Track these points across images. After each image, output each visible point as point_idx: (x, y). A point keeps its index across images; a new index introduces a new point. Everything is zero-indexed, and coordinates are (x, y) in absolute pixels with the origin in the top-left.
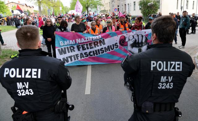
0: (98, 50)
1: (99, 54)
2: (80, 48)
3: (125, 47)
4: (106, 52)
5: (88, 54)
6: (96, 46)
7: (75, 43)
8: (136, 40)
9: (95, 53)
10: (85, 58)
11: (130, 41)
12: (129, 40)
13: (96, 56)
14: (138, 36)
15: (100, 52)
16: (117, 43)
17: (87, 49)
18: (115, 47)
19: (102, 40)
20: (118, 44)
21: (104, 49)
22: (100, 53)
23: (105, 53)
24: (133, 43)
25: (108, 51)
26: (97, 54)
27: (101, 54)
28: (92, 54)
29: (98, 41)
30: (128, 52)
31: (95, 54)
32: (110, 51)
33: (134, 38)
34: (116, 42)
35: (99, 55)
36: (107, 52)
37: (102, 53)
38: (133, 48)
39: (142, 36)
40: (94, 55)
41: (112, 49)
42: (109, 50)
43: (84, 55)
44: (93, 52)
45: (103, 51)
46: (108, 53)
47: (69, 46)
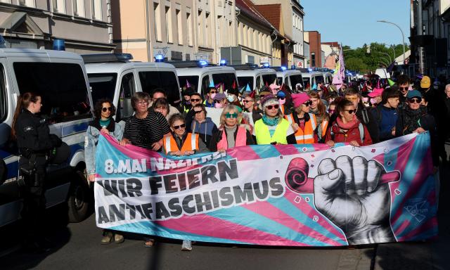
0: (214, 193)
1: (216, 205)
2: (160, 186)
3: (306, 196)
4: (239, 201)
5: (180, 204)
6: (209, 179)
7: (145, 170)
8: (343, 177)
9: (203, 201)
10: (171, 217)
11: (325, 177)
12: (321, 174)
13: (205, 211)
14: (350, 161)
15: (220, 199)
16: (277, 179)
17: (179, 189)
18: (270, 189)
19: (229, 165)
20: (283, 183)
21: (232, 192)
22: (220, 203)
23: (234, 204)
24: (334, 185)
25: (247, 201)
26: (209, 207)
27: (221, 207)
28: (192, 204)
29: (217, 166)
30: (318, 215)
31: (204, 207)
32: (255, 201)
33: (336, 168)
34: (276, 175)
35: (214, 210)
36: (243, 202)
37: (224, 204)
38: (332, 201)
39: (365, 162)
40: (200, 209)
41: (260, 196)
42: (251, 198)
43: (169, 210)
44: (198, 197)
45: (230, 197)
46: (245, 205)
47: (125, 179)
